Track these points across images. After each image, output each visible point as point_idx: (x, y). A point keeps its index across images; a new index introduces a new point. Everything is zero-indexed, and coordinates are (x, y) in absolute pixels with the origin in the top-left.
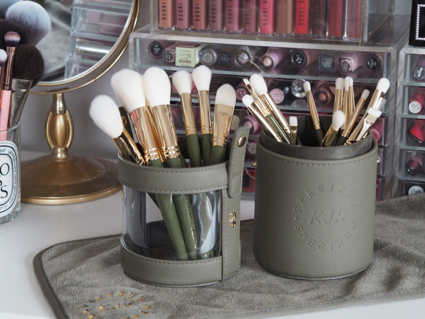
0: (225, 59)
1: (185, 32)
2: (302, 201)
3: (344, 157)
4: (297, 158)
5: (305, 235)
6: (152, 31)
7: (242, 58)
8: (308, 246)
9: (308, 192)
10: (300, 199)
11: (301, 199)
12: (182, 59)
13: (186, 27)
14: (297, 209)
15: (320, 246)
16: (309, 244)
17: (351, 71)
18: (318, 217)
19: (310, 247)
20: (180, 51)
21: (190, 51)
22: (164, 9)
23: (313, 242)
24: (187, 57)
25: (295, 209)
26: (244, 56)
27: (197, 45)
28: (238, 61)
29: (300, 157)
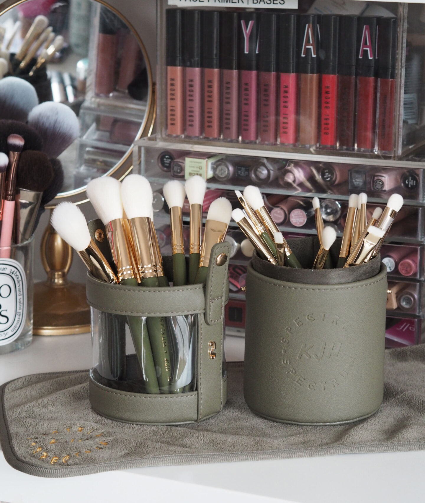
0: (242, 173)
1: (196, 140)
2: (290, 331)
3: (339, 282)
4: (285, 281)
5: (294, 372)
6: (159, 139)
7: (260, 172)
8: (297, 384)
9: (296, 321)
10: (287, 329)
11: (289, 329)
12: (192, 172)
13: (197, 135)
14: (284, 340)
15: (311, 385)
16: (298, 382)
17: (385, 191)
18: (308, 351)
19: (299, 385)
20: (191, 162)
21: (200, 163)
22: (173, 113)
23: (302, 379)
24: (198, 169)
25: (282, 340)
26: (263, 170)
27: (209, 156)
28: (256, 176)
29: (288, 280)
